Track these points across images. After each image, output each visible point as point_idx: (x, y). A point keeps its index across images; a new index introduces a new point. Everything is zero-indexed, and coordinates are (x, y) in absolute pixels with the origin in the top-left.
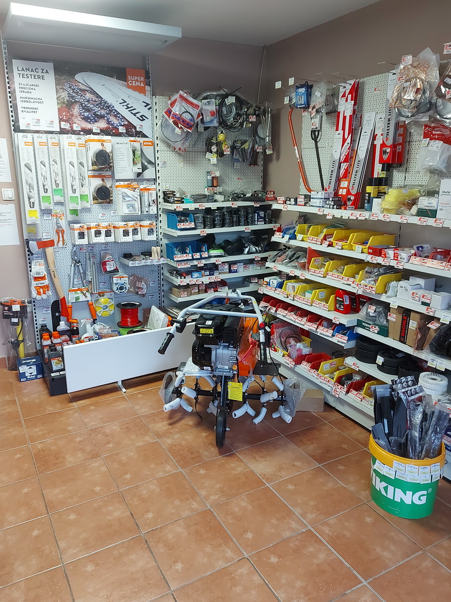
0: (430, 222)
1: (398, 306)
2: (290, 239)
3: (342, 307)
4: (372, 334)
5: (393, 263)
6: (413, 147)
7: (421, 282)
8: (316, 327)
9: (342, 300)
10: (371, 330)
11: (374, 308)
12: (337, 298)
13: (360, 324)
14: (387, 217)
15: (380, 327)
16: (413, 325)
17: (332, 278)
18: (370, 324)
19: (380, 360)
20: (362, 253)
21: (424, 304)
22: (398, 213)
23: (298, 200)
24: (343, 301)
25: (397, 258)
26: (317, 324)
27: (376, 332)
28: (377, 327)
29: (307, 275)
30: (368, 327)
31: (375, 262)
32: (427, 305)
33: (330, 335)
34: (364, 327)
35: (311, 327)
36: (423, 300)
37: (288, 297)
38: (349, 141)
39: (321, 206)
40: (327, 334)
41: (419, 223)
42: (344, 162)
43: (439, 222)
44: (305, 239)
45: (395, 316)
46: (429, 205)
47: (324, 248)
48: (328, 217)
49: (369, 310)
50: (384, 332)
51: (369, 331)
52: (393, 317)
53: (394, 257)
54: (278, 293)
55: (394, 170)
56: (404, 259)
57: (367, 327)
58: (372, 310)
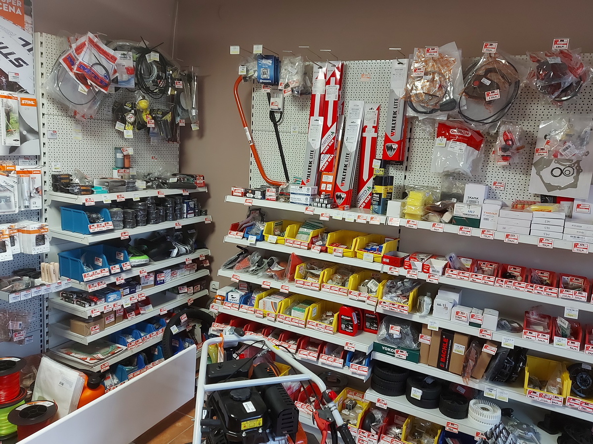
0: (475, 232)
1: (439, 328)
2: (257, 240)
3: (350, 328)
4: (400, 360)
5: (423, 276)
6: (416, 145)
7: (455, 297)
8: (316, 355)
9: (349, 319)
10: (396, 355)
11: (399, 328)
12: (342, 317)
13: (377, 348)
14: (413, 223)
15: (408, 350)
16: (459, 349)
17: (331, 291)
18: (394, 349)
19: (417, 393)
20: (374, 262)
21: (471, 324)
22: (425, 219)
23: (267, 194)
24: (352, 321)
25: (428, 270)
26: (316, 351)
27: (404, 357)
28: (405, 352)
29: (292, 288)
30: (391, 352)
31: (396, 274)
32: (479, 326)
33: (341, 366)
34: (384, 352)
35: (309, 357)
36: (472, 320)
37: (264, 317)
38: (333, 129)
39: (308, 203)
40: (334, 364)
41: (460, 233)
42: (326, 153)
43: (489, 233)
44: (278, 242)
45: (429, 338)
46: (470, 213)
47: (315, 253)
48: (321, 218)
49: (391, 331)
50: (414, 357)
51: (394, 356)
52: (425, 340)
53: (423, 268)
54: (245, 311)
55: (391, 168)
56: (438, 272)
57: (389, 352)
58: (396, 331)
